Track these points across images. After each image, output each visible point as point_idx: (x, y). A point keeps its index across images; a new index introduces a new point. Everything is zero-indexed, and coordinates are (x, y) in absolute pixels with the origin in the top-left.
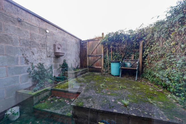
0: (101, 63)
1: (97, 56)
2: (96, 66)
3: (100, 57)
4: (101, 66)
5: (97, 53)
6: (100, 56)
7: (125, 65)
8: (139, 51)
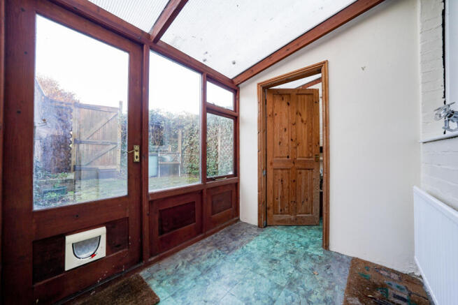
0: (115, 159)
1: (104, 145)
2: (101, 165)
3: (111, 146)
4: (114, 164)
5: (104, 138)
6: (112, 143)
7: (162, 159)
8: (177, 141)
